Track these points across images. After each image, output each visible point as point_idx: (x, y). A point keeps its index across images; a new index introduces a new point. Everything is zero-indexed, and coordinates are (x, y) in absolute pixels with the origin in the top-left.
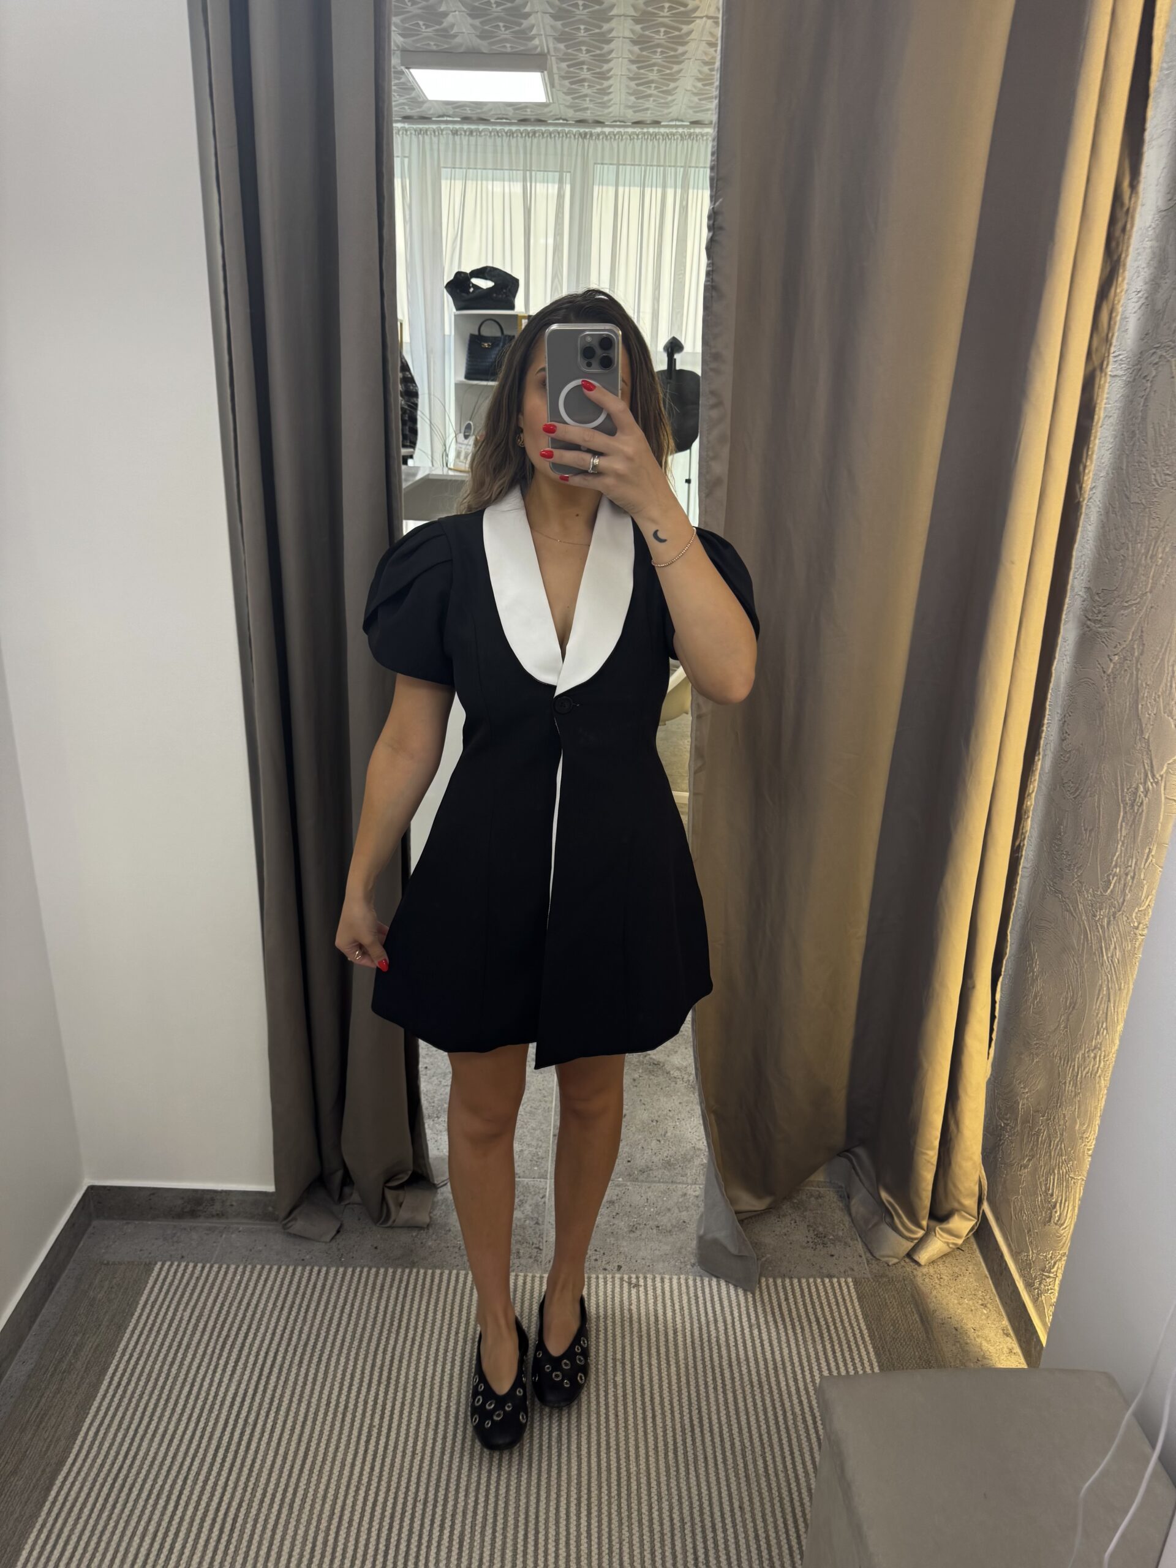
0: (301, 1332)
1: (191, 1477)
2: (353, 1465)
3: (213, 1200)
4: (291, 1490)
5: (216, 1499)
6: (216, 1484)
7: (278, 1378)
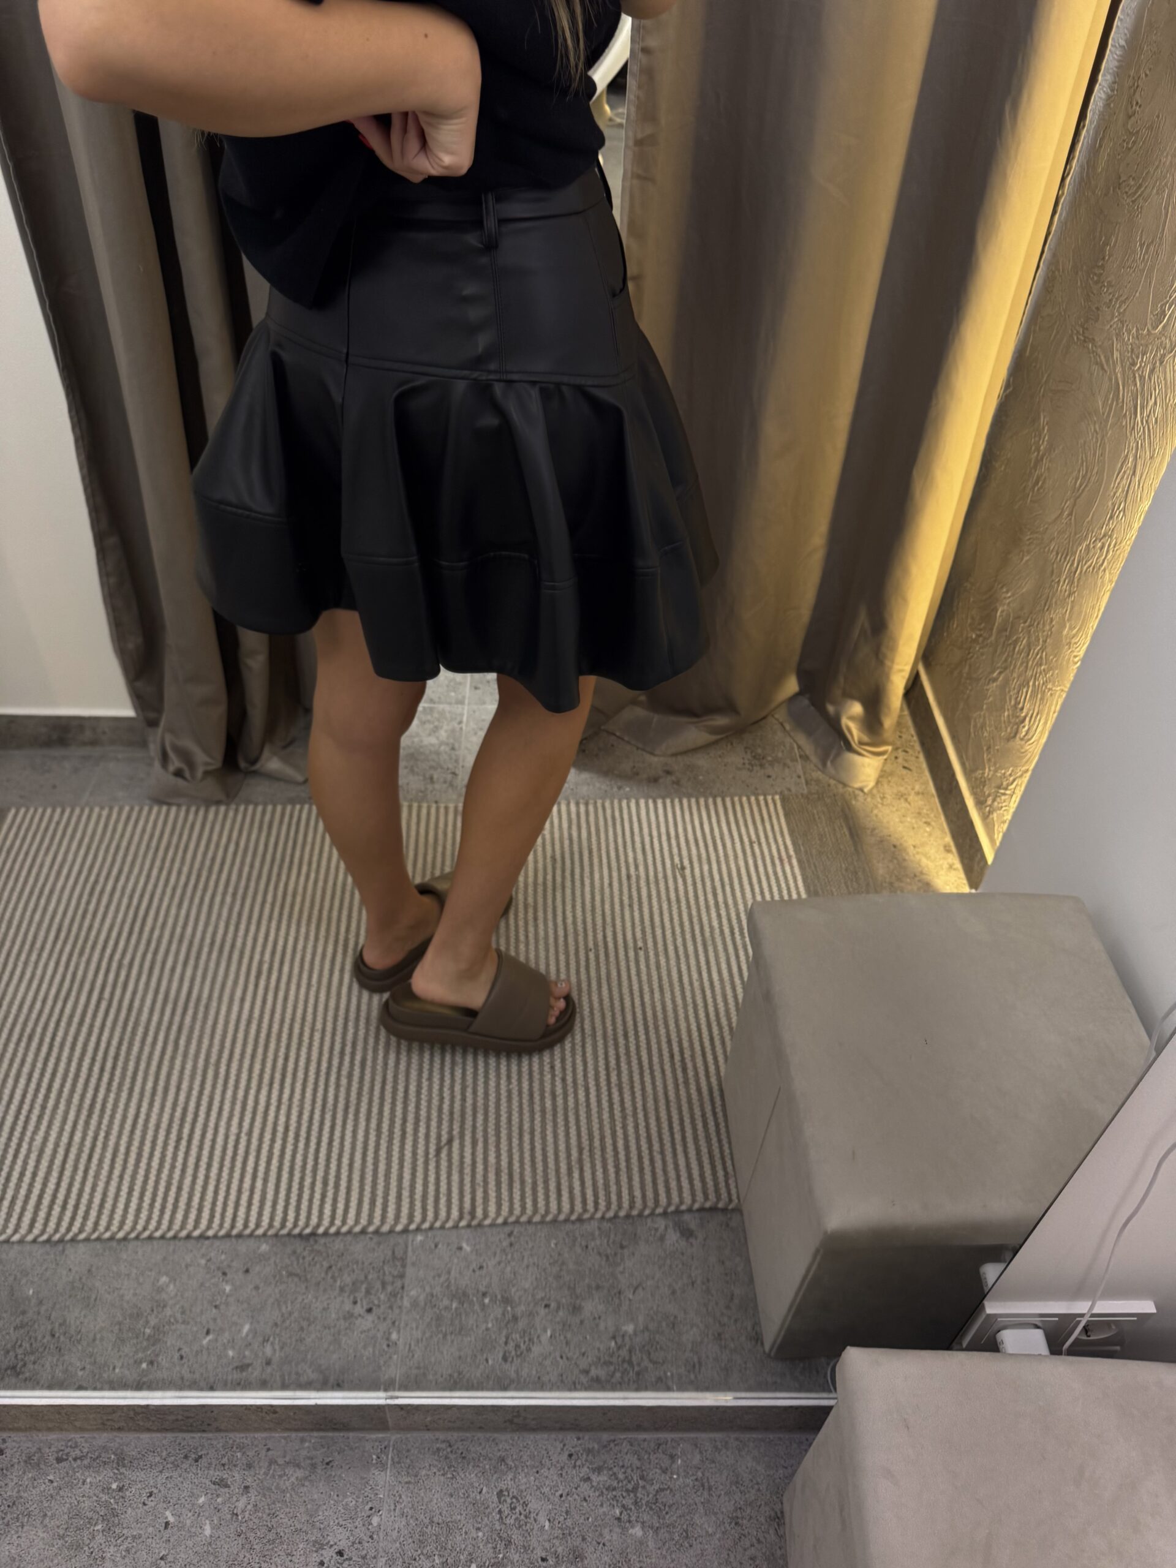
0: (180, 873)
1: (65, 1020)
2: (243, 1000)
4: (175, 1028)
5: (93, 1039)
6: (92, 1026)
7: (156, 919)
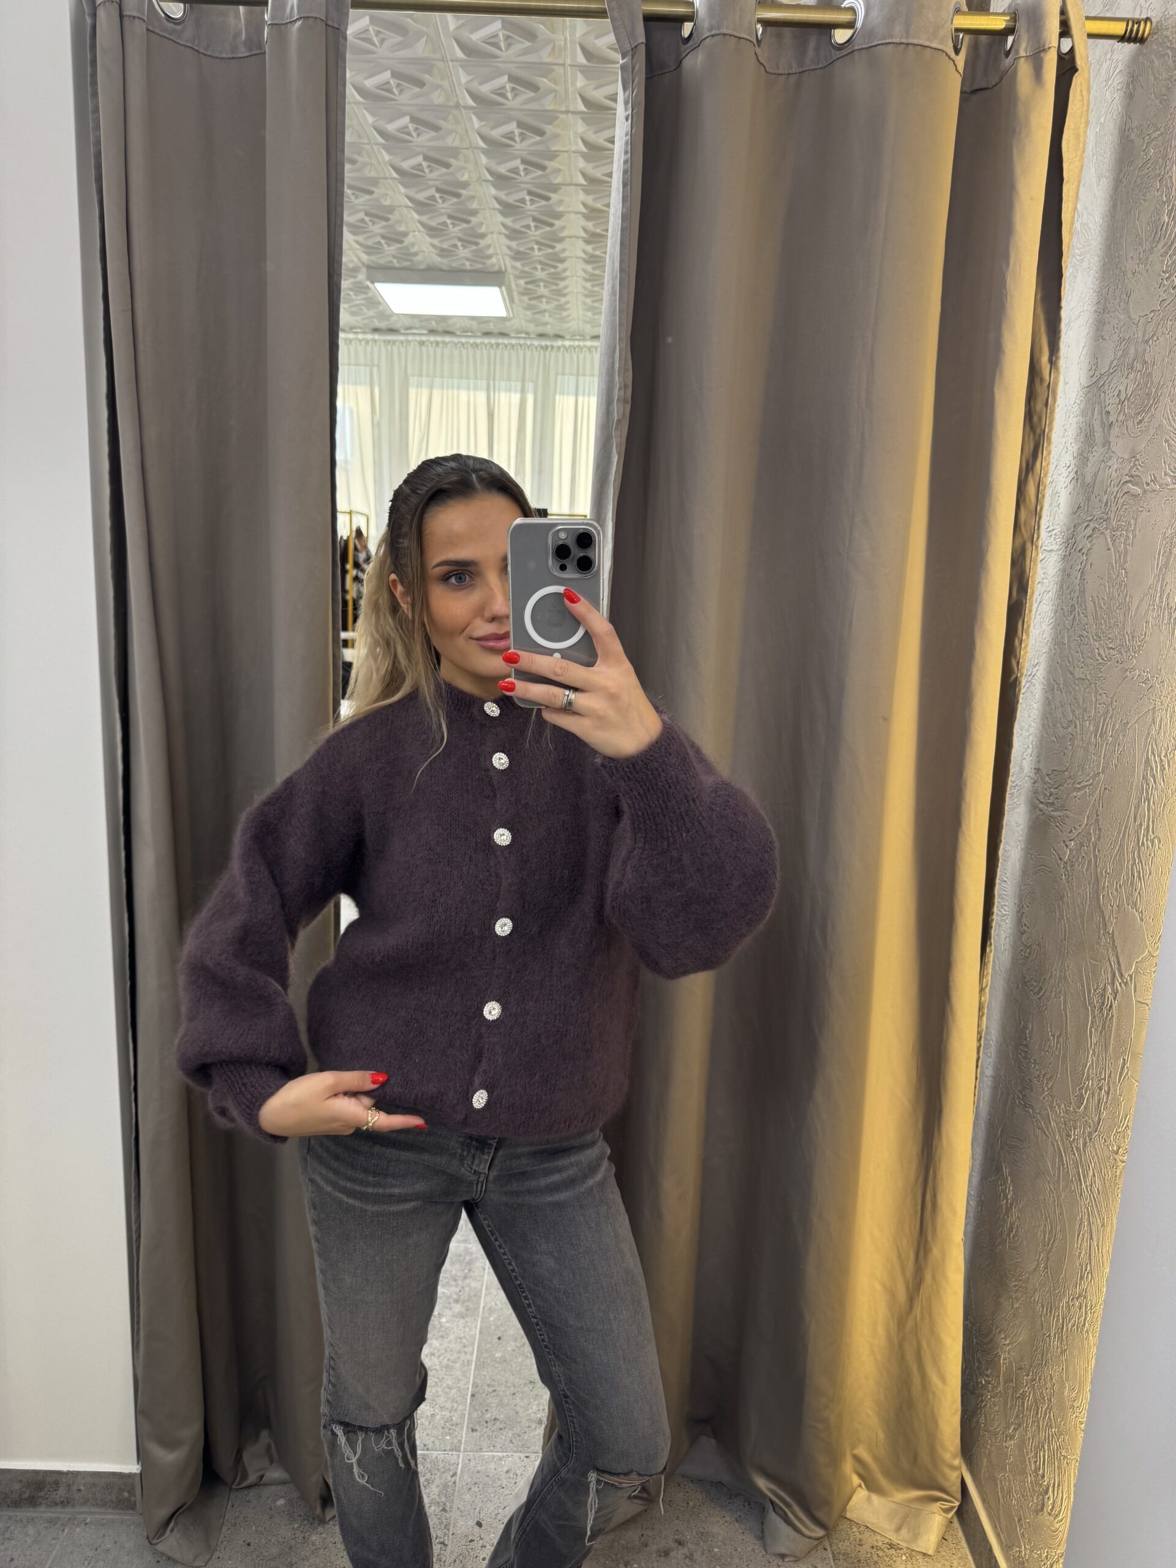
3: (57, 1483)
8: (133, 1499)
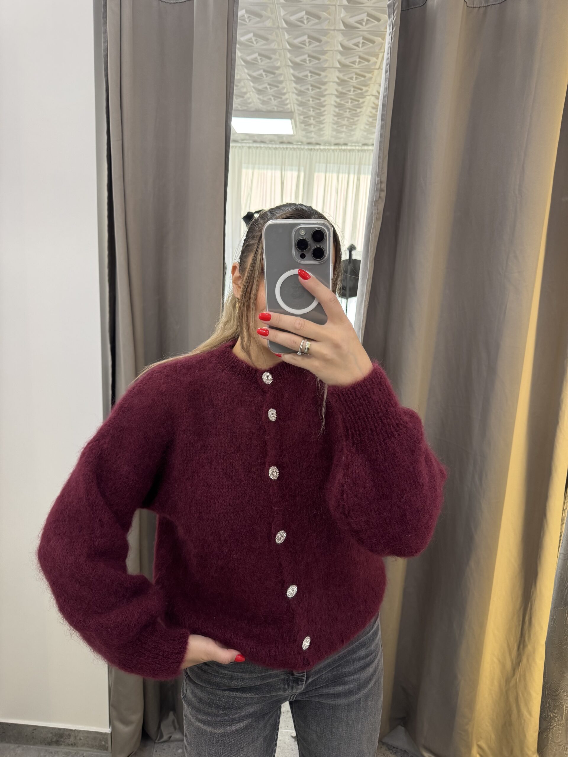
3: (69, 735)
8: (107, 745)
